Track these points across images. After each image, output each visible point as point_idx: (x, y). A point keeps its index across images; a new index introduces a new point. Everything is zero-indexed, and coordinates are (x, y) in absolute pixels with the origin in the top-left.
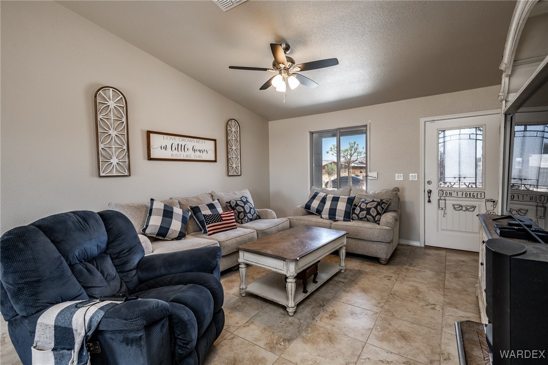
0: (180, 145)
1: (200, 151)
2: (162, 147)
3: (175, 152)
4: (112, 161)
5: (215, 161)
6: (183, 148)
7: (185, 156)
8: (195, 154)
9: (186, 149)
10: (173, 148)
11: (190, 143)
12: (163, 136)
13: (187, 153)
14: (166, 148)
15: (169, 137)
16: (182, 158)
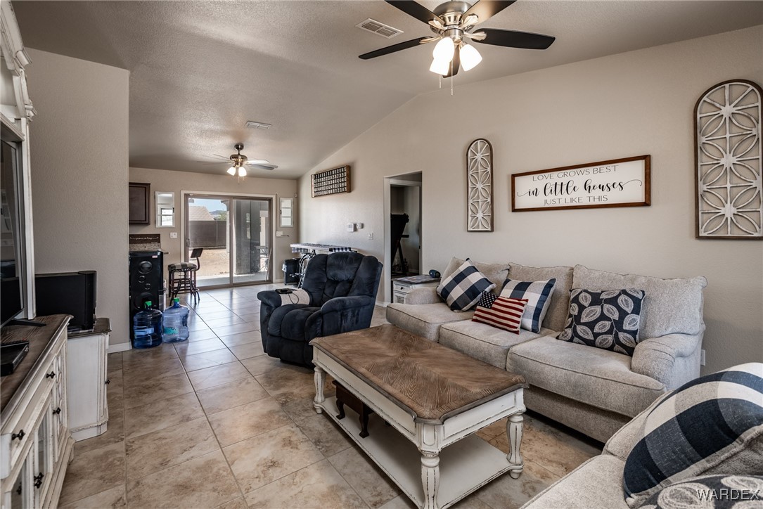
0: (559, 184)
1: (602, 188)
2: (531, 192)
3: (551, 197)
4: (478, 215)
5: (646, 204)
6: (564, 187)
7: (568, 201)
8: (589, 195)
9: (570, 189)
10: (548, 191)
11: (577, 178)
12: (532, 176)
13: (573, 195)
14: (536, 193)
15: (540, 176)
16: (563, 204)
